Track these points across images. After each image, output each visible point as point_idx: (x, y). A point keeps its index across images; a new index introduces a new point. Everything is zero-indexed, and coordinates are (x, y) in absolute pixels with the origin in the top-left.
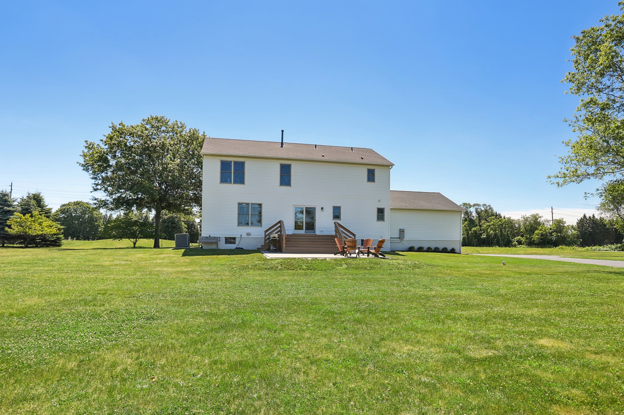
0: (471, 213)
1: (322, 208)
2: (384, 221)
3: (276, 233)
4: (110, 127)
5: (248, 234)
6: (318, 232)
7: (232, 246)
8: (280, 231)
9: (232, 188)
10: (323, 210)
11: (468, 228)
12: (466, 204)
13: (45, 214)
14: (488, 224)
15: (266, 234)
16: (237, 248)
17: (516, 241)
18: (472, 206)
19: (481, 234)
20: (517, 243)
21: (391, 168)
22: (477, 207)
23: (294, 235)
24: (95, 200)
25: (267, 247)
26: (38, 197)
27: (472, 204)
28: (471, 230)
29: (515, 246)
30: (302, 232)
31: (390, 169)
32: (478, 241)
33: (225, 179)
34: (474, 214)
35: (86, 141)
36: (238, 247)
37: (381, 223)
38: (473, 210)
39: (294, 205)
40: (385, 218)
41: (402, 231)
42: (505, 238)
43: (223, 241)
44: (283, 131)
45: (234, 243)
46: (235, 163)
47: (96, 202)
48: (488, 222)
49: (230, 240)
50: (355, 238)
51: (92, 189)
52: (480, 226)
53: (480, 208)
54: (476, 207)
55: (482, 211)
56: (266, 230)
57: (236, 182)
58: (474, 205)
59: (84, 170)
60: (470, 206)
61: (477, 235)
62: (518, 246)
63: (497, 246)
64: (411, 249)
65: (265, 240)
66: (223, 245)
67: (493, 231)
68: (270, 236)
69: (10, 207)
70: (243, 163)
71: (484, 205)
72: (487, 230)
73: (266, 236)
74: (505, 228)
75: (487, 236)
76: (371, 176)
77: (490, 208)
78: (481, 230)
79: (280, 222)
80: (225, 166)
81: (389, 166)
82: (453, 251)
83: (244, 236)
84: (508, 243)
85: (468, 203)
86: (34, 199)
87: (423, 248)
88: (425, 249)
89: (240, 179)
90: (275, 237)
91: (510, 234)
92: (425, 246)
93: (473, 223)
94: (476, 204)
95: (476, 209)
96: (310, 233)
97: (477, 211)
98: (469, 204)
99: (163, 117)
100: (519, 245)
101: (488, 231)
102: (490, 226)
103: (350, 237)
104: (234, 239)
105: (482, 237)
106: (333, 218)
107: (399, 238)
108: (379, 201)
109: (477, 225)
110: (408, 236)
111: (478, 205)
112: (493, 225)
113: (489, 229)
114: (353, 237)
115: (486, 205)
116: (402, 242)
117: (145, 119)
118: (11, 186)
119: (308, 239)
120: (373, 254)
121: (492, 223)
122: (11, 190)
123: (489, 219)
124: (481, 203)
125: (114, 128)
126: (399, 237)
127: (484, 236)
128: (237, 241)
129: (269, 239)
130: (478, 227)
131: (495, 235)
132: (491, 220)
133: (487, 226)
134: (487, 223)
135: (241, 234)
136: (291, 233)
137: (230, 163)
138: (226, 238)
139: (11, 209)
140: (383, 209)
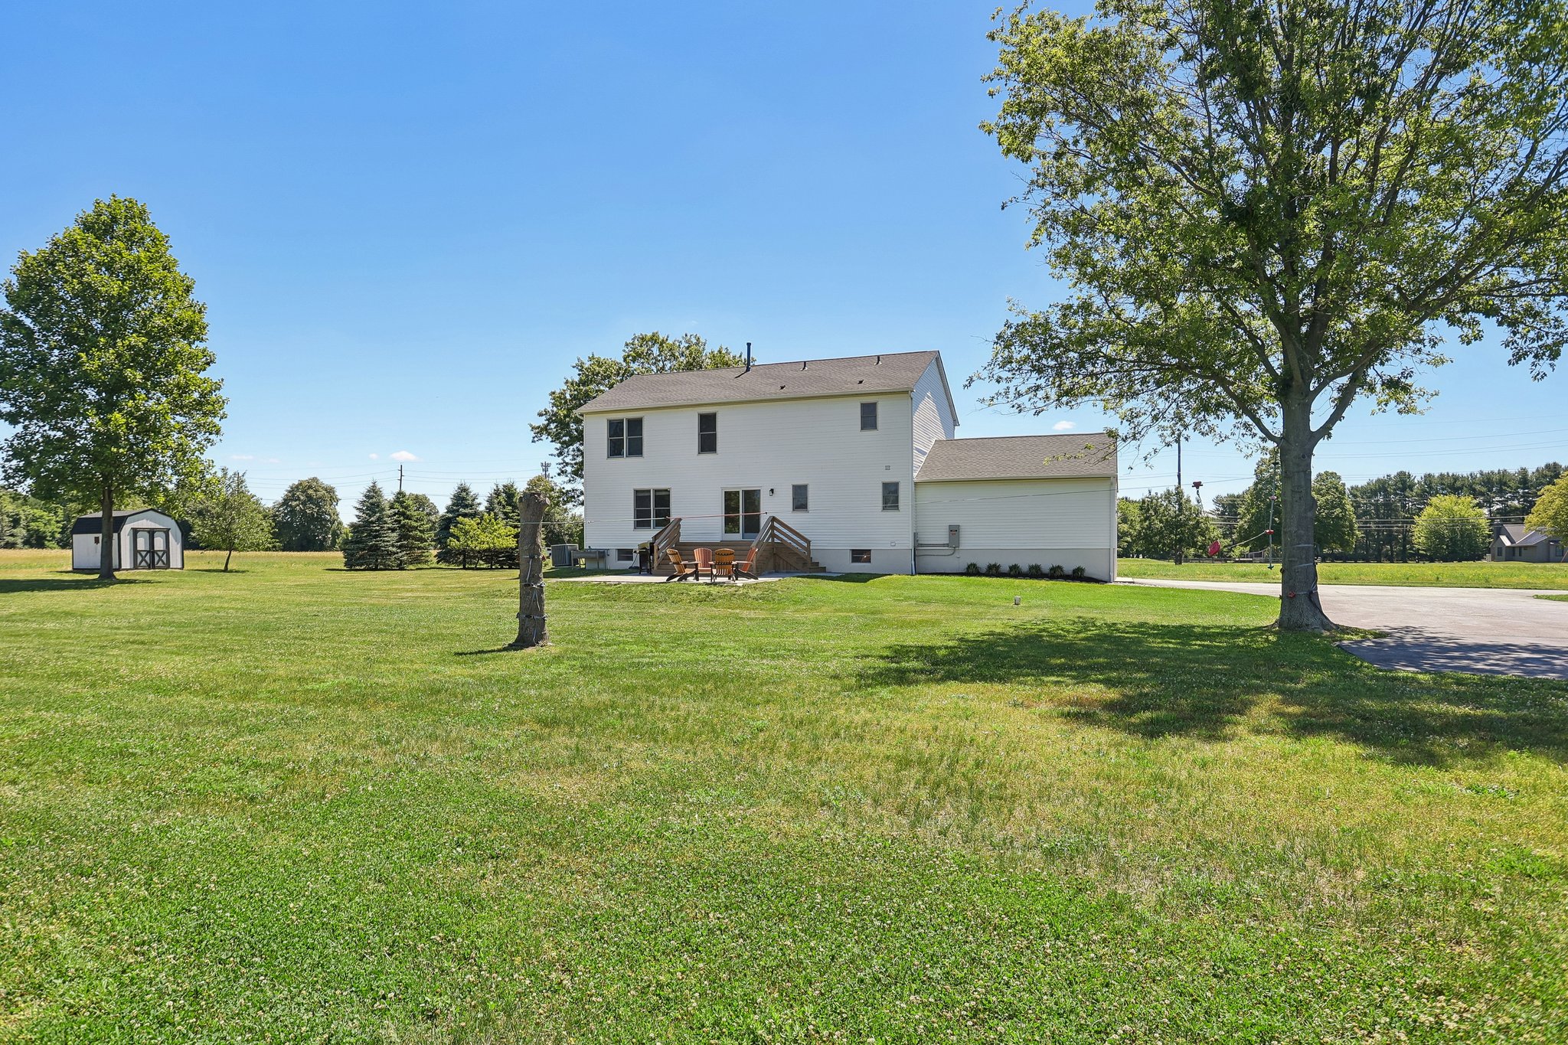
1: (772, 490)
2: (899, 509)
7: (628, 565)
9: (625, 464)
23: (722, 543)
30: (737, 536)
39: (722, 488)
40: (902, 504)
41: (954, 531)
43: (614, 555)
44: (749, 345)
46: (629, 421)
49: (624, 554)
50: (809, 546)
57: (631, 453)
64: (972, 571)
66: (614, 561)
69: (466, 508)
70: (640, 421)
76: (869, 418)
80: (615, 428)
82: (1078, 576)
86: (505, 492)
87: (999, 567)
88: (1005, 569)
89: (636, 448)
92: (1005, 565)
96: (751, 538)
103: (800, 545)
106: (794, 508)
107: (947, 545)
108: (888, 468)
110: (967, 542)
114: (805, 545)
116: (956, 555)
125: (580, 366)
135: (639, 543)
136: (717, 539)
137: (621, 422)
138: (620, 551)
139: (467, 511)
140: (896, 484)
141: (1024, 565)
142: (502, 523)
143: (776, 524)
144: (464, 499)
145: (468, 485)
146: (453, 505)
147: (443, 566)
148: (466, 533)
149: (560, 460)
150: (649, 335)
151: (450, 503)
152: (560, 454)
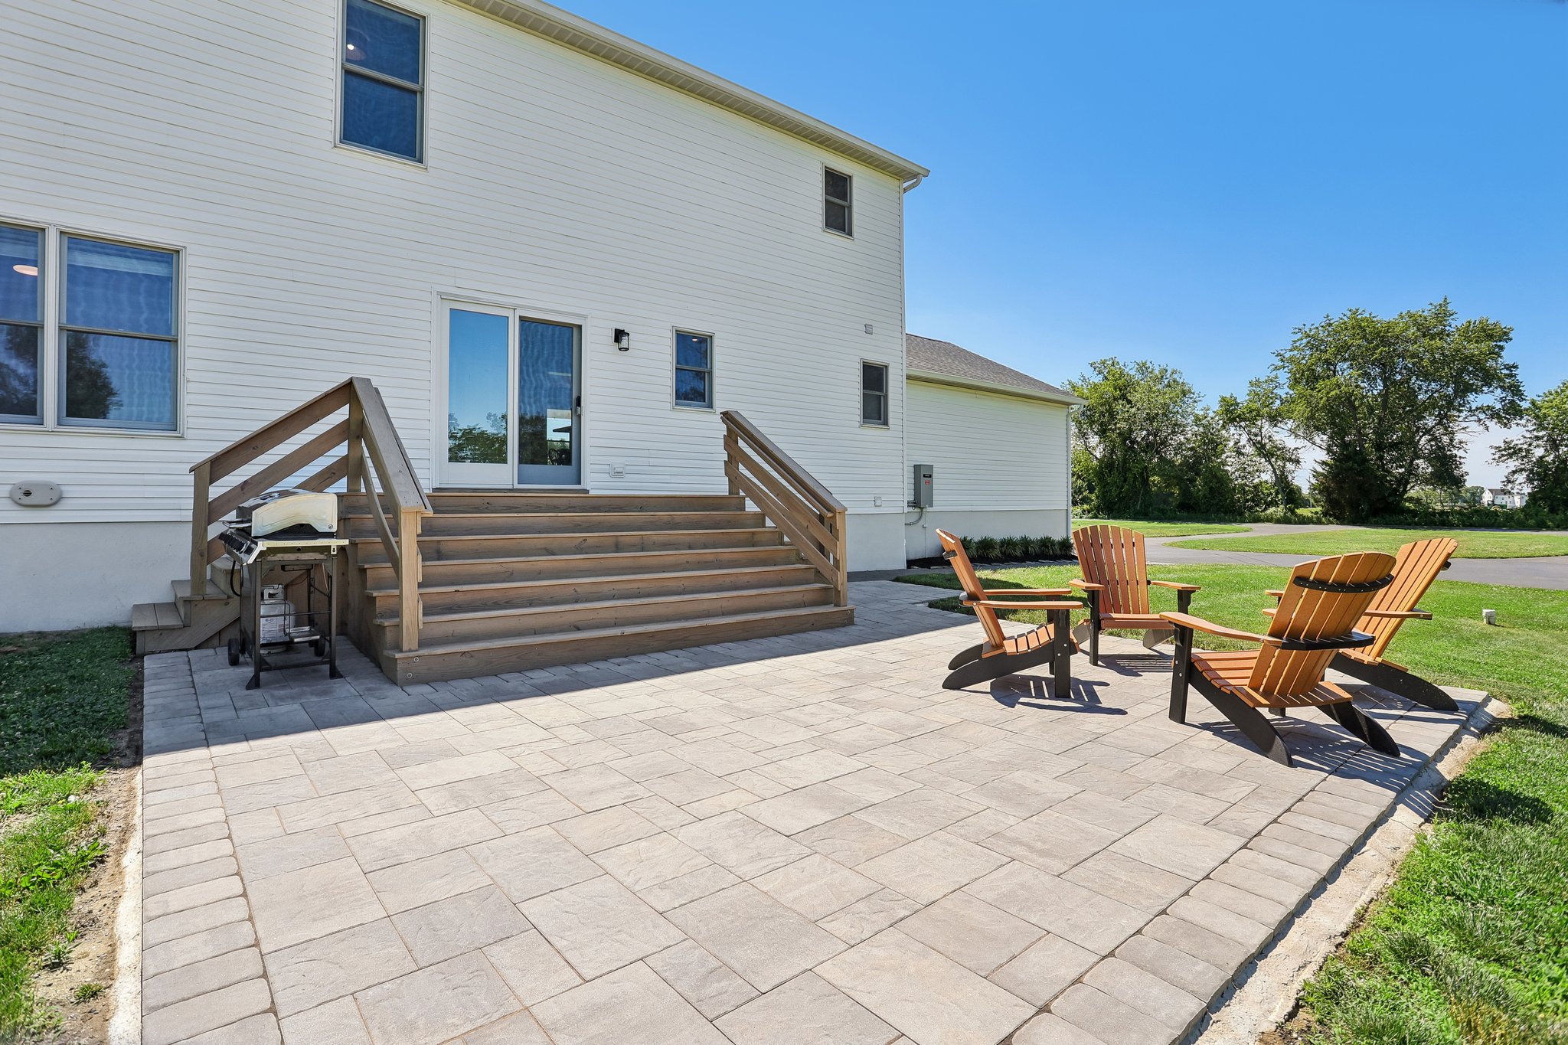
1: (619, 335)
2: (886, 423)
3: (317, 484)
6: (596, 480)
8: (350, 467)
10: (624, 343)
15: (215, 491)
25: (218, 617)
30: (502, 475)
31: (905, 190)
37: (874, 432)
40: (891, 415)
41: (927, 476)
56: (210, 463)
65: (203, 553)
68: (245, 514)
73: (206, 511)
76: (838, 205)
79: (347, 392)
90: (303, 530)
96: (547, 480)
106: (678, 398)
107: (915, 504)
108: (868, 329)
110: (945, 495)
116: (921, 522)
126: (911, 498)
129: (239, 539)
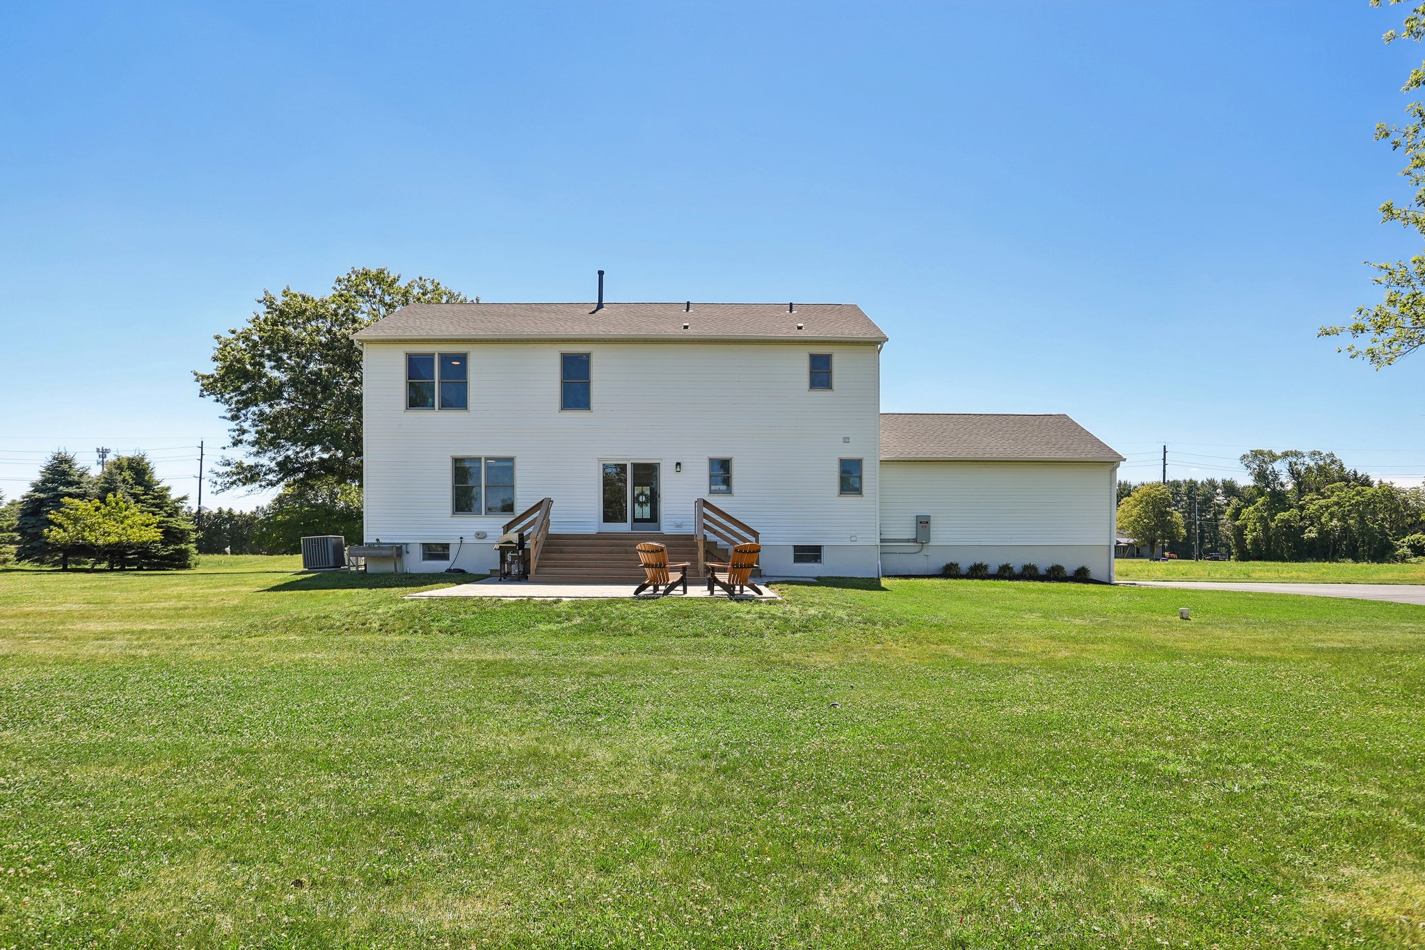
0: (1276, 477)
1: (678, 464)
2: (862, 494)
4: (260, 302)
5: (481, 536)
6: (665, 528)
7: (440, 566)
9: (435, 419)
10: (678, 469)
11: (1265, 514)
12: (1261, 453)
13: (152, 499)
14: (1322, 502)
16: (449, 570)
17: (1408, 547)
18: (1280, 457)
19: (1303, 529)
20: (1409, 552)
21: (881, 348)
22: (1295, 460)
23: (600, 536)
24: (229, 464)
26: (138, 464)
27: (1279, 453)
28: (1273, 520)
29: (1404, 559)
30: (624, 528)
31: (879, 351)
32: (1296, 546)
33: (418, 398)
34: (1285, 477)
35: (217, 338)
36: (452, 568)
37: (850, 500)
38: (1281, 467)
39: (599, 460)
40: (865, 488)
41: (923, 523)
42: (1372, 536)
43: (417, 552)
44: (601, 273)
45: (446, 557)
46: (445, 358)
47: (228, 469)
48: (1324, 498)
49: (436, 551)
50: (757, 541)
51: (229, 441)
52: (1302, 508)
53: (1301, 460)
54: (1290, 459)
55: (1309, 469)
56: (508, 525)
57: (445, 405)
58: (1286, 455)
59: (217, 401)
60: (1274, 458)
61: (1292, 533)
62: (1413, 560)
63: (1350, 560)
64: (950, 572)
66: (415, 563)
67: (1339, 520)
69: (72, 486)
70: (463, 358)
71: (1314, 453)
72: (1320, 519)
74: (1374, 513)
75: (1319, 533)
76: (821, 374)
77: (1333, 462)
78: (1302, 519)
79: (542, 503)
80: (417, 367)
81: (874, 343)
82: (1082, 576)
83: (470, 539)
84: (1381, 552)
85: (1266, 449)
86: (130, 468)
87: (986, 567)
88: (993, 569)
89: (456, 399)
90: (511, 543)
91: (1391, 530)
92: (993, 564)
93: (1282, 500)
94: (1291, 452)
95: (1290, 465)
96: (646, 529)
97: (1294, 473)
98: (1270, 452)
99: (382, 272)
100: (1415, 556)
101: (1323, 520)
102: (1328, 507)
103: (745, 540)
104: (446, 546)
105: (1305, 536)
106: (711, 490)
107: (915, 541)
108: (846, 440)
109: (1291, 507)
110: (941, 535)
111: (1296, 454)
112: (1337, 504)
113: (1326, 514)
114: (753, 539)
115: (1320, 454)
117: (341, 278)
118: (202, 448)
119: (617, 545)
120: (722, 585)
121: (1334, 499)
122: (202, 455)
123: (1328, 489)
124: (1306, 449)
125: (269, 303)
126: (914, 537)
127: (1311, 534)
128: (452, 552)
130: (1295, 511)
131: (1346, 530)
132: (1333, 492)
133: (1321, 507)
134: (1319, 499)
135: (461, 534)
136: (593, 530)
137: (429, 358)
138: (426, 546)
139: (72, 490)
140: (858, 463)
141: (1017, 565)
142: (134, 508)
143: (705, 510)
144: (64, 473)
145: (70, 454)
146: (43, 482)
147: (28, 567)
148: (76, 520)
149: (233, 425)
150: (374, 271)
151: (38, 478)
152: (235, 418)
